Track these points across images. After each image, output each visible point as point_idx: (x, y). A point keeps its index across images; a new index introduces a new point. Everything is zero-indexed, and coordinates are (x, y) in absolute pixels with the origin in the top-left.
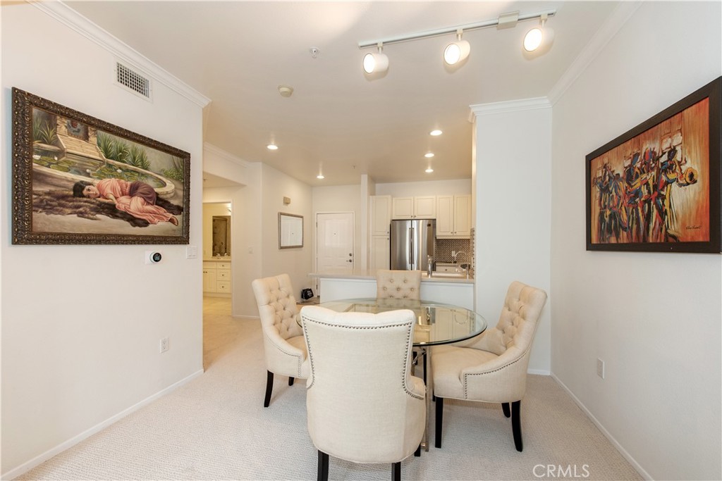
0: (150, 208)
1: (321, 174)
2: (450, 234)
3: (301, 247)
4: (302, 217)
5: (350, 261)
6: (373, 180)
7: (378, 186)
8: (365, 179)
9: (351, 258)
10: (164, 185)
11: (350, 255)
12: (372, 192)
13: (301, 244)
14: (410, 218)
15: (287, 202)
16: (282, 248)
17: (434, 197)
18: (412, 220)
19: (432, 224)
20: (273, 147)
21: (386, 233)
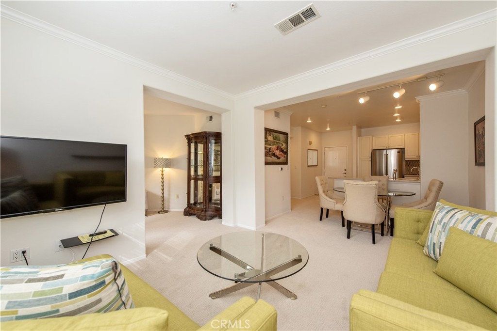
0: (280, 153)
1: (328, 127)
2: (416, 157)
3: (317, 166)
4: (317, 150)
5: (345, 173)
6: (360, 127)
7: (363, 130)
8: (355, 128)
9: (346, 172)
10: (283, 145)
11: (345, 170)
12: (359, 135)
13: (316, 164)
14: (385, 148)
15: (310, 143)
16: (309, 166)
17: (403, 135)
18: (386, 149)
19: (401, 152)
20: (309, 121)
21: (369, 158)
